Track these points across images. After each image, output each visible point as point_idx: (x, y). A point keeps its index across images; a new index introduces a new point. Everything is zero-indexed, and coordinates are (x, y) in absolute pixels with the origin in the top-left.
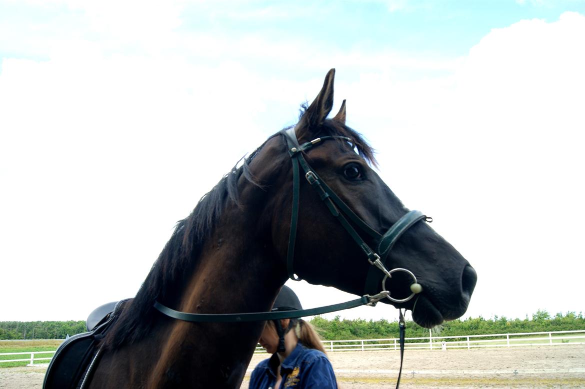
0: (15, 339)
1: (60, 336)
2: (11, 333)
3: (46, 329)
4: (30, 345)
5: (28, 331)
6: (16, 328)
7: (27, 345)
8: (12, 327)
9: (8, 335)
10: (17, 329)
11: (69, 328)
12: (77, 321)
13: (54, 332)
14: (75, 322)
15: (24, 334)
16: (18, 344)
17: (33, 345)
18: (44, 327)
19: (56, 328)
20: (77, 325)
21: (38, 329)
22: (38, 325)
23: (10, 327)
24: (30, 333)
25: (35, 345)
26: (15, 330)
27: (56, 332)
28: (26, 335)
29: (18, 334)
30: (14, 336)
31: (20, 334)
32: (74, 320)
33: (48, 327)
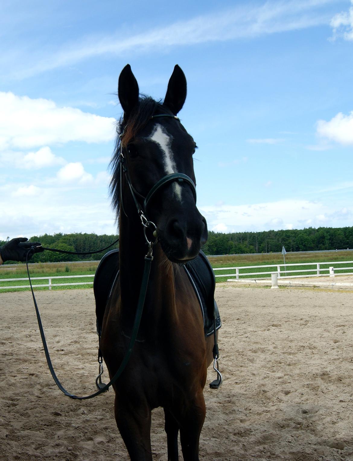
0: (247, 253)
1: (297, 248)
2: (242, 246)
3: (280, 239)
4: (259, 259)
5: (260, 243)
6: (246, 240)
7: (256, 260)
8: (243, 239)
9: (239, 248)
10: (248, 241)
11: (306, 237)
12: (317, 228)
13: (290, 243)
14: (314, 230)
15: (255, 247)
16: (246, 259)
17: (262, 260)
18: (278, 237)
19: (291, 238)
20: (317, 233)
21: (271, 240)
22: (270, 235)
23: (240, 239)
24: (262, 245)
25: (264, 259)
26: (246, 243)
27: (292, 243)
28: (259, 249)
29: (249, 248)
30: (246, 249)
31: (252, 247)
32: (313, 228)
33: (282, 237)
